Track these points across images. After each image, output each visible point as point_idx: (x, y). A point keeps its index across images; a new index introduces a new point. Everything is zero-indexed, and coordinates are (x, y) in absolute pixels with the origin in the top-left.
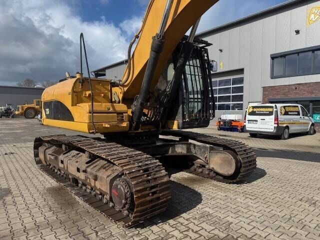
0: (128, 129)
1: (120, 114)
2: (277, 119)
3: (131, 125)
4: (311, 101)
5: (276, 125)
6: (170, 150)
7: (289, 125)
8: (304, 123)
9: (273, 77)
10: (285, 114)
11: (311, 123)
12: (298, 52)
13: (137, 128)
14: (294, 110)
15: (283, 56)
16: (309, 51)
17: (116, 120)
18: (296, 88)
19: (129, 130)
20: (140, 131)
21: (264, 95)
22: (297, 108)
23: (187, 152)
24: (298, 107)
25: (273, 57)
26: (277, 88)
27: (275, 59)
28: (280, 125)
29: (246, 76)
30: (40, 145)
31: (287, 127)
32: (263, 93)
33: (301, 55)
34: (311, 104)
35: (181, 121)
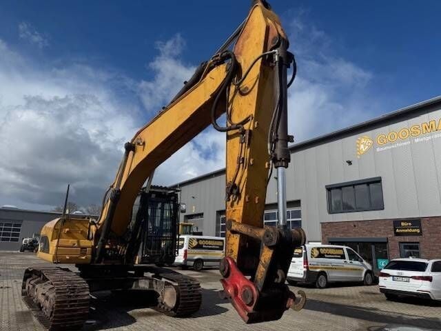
0: (89, 262)
1: (83, 248)
2: (306, 262)
3: (93, 260)
4: (373, 243)
5: (305, 269)
6: (134, 285)
7: (325, 270)
8: (352, 269)
9: (331, 212)
10: (318, 257)
11: (365, 270)
12: (353, 184)
13: (99, 261)
14: (335, 253)
15: (340, 187)
16: (364, 183)
17: (79, 253)
18: (355, 226)
19: (91, 263)
20: (102, 264)
21: (323, 232)
22: (341, 251)
23: (150, 287)
24: (342, 249)
25: (329, 189)
26: (335, 224)
27: (332, 191)
28: (310, 270)
29: (303, 208)
30: (30, 277)
31: (323, 273)
32: (322, 231)
33: (357, 187)
34: (373, 247)
35: (140, 257)
